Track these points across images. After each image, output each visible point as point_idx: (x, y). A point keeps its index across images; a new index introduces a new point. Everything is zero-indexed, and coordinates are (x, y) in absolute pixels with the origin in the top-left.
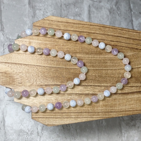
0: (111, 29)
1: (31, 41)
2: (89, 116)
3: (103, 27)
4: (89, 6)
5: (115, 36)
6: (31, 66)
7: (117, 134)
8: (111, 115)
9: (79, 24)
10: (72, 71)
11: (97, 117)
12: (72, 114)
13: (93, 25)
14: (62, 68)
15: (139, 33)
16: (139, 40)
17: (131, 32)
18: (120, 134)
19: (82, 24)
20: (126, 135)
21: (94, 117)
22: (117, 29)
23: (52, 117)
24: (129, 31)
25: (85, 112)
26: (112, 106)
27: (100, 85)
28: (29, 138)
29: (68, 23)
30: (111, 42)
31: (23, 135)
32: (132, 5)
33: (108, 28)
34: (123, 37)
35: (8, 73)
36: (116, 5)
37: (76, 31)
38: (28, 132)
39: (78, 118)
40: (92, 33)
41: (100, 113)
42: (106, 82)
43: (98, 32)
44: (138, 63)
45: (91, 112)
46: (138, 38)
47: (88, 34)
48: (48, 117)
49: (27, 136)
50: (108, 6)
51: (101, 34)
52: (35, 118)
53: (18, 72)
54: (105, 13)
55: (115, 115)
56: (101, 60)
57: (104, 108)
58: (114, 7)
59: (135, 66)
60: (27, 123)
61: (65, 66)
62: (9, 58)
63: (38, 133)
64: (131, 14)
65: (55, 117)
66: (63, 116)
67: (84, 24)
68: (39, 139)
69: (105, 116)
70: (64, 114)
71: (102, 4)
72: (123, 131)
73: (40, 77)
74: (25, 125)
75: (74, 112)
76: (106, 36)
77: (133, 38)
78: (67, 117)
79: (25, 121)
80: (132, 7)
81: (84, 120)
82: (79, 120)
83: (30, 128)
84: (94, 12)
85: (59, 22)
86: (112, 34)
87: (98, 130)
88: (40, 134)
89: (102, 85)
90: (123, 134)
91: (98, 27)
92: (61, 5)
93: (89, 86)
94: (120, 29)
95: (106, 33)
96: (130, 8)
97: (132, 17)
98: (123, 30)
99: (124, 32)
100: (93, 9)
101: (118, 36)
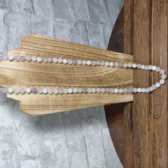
0: (77, 46)
1: (20, 52)
2: (62, 108)
3: (72, 44)
4: (54, 26)
5: (80, 51)
6: (20, 71)
7: (78, 129)
8: (78, 107)
9: (55, 41)
10: (50, 75)
11: (68, 109)
12: (50, 107)
13: (65, 42)
14: (43, 73)
15: (96, 49)
16: (96, 54)
17: (91, 48)
18: (81, 129)
19: (57, 41)
20: (85, 130)
21: (66, 109)
22: (81, 46)
23: (36, 109)
24: (89, 48)
25: (60, 105)
26: (78, 101)
27: (70, 85)
28: (9, 132)
29: (47, 40)
30: (77, 55)
31: (4, 131)
32: (87, 27)
33: (75, 44)
34: (85, 52)
35: (3, 75)
36: (75, 27)
37: (52, 46)
38: (8, 128)
39: (54, 109)
40: (64, 48)
41: (70, 106)
42: (74, 83)
43: (68, 47)
44: (96, 70)
45: (64, 105)
46: (95, 53)
47: (61, 48)
48: (33, 109)
49: (7, 131)
50: (69, 26)
51: (70, 49)
52: (23, 109)
53: (10, 75)
54: (66, 32)
55: (81, 107)
56: (70, 68)
57: (73, 102)
58: (74, 27)
59: (94, 72)
60: (7, 121)
61: (45, 71)
62: (3, 64)
63: (16, 129)
64: (87, 34)
65: (38, 109)
66: (44, 108)
67: (59, 41)
68: (17, 133)
69: (73, 108)
70: (44, 107)
71: (64, 25)
72: (83, 127)
73: (27, 79)
74: (5, 122)
75: (52, 105)
76: (74, 50)
77: (92, 52)
78: (47, 109)
79: (5, 119)
80: (88, 29)
81: (59, 111)
82: (55, 111)
83: (9, 124)
84: (58, 31)
85: (40, 39)
86: (78, 49)
87: (64, 126)
88: (18, 129)
89: (72, 85)
90: (83, 128)
91: (68, 44)
92: (31, 24)
93: (62, 86)
94: (83, 46)
95: (74, 48)
96: (86, 29)
97: (88, 37)
98: (85, 47)
99: (86, 48)
100: (57, 29)
101: (82, 51)
